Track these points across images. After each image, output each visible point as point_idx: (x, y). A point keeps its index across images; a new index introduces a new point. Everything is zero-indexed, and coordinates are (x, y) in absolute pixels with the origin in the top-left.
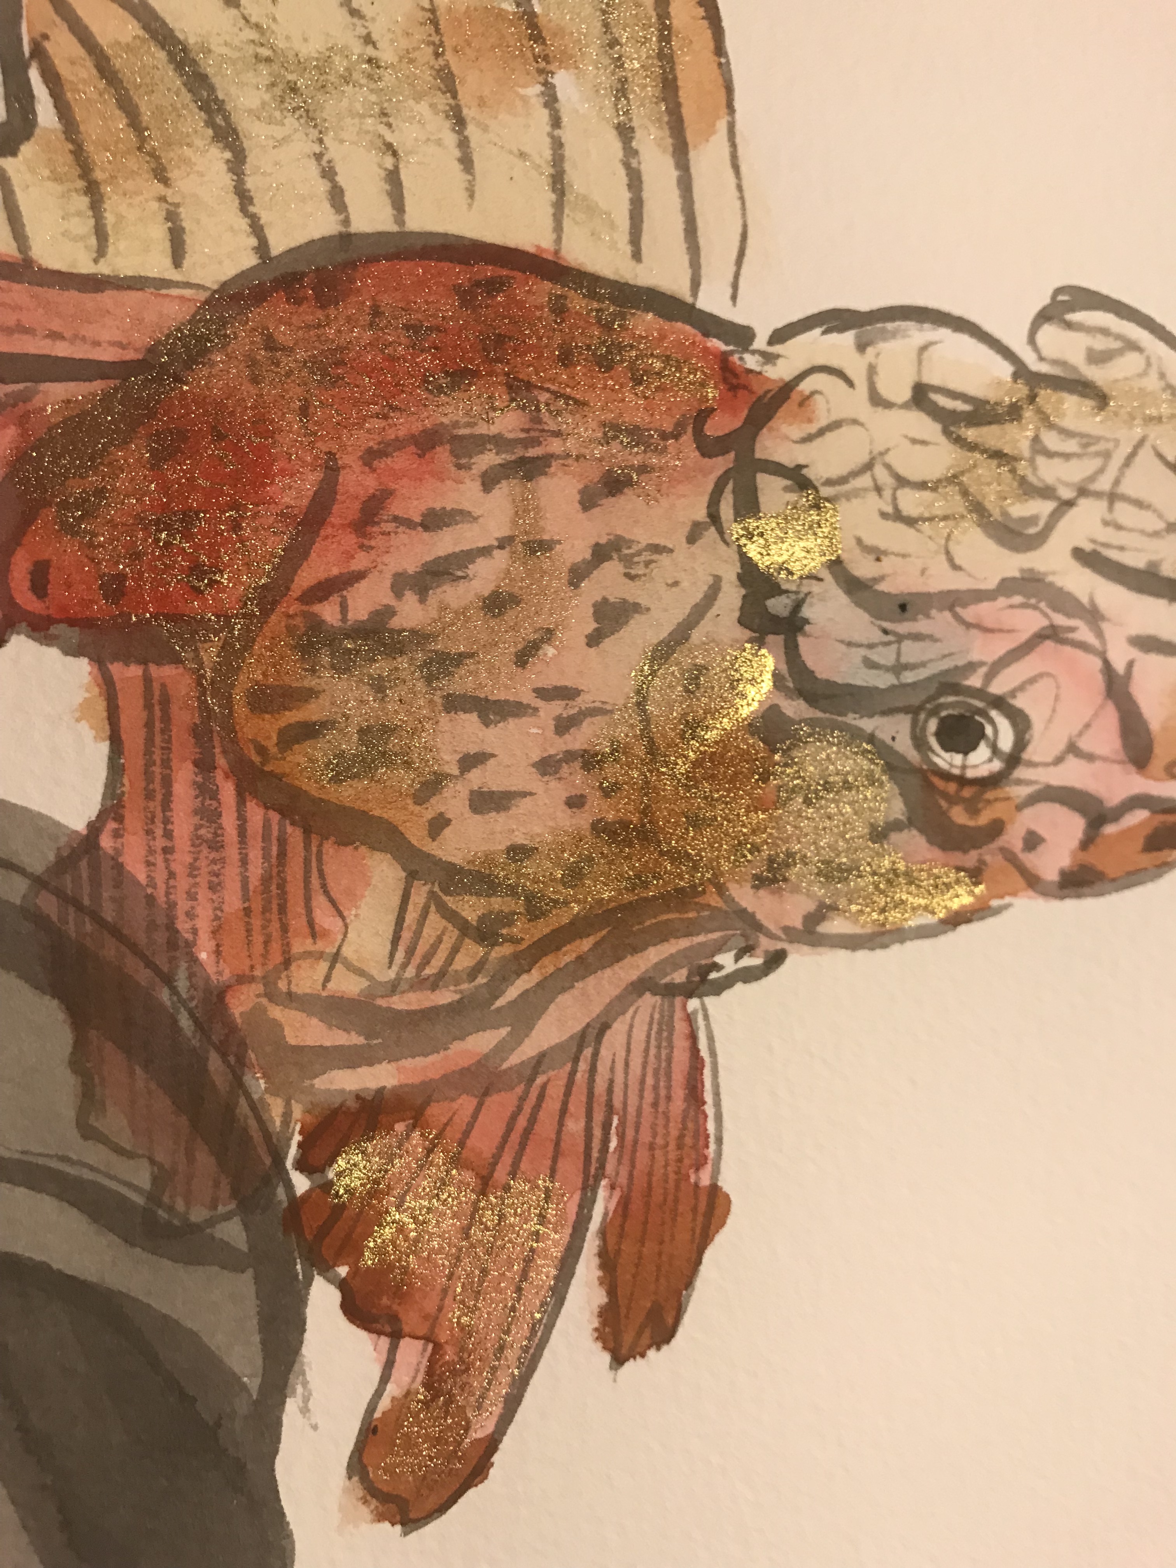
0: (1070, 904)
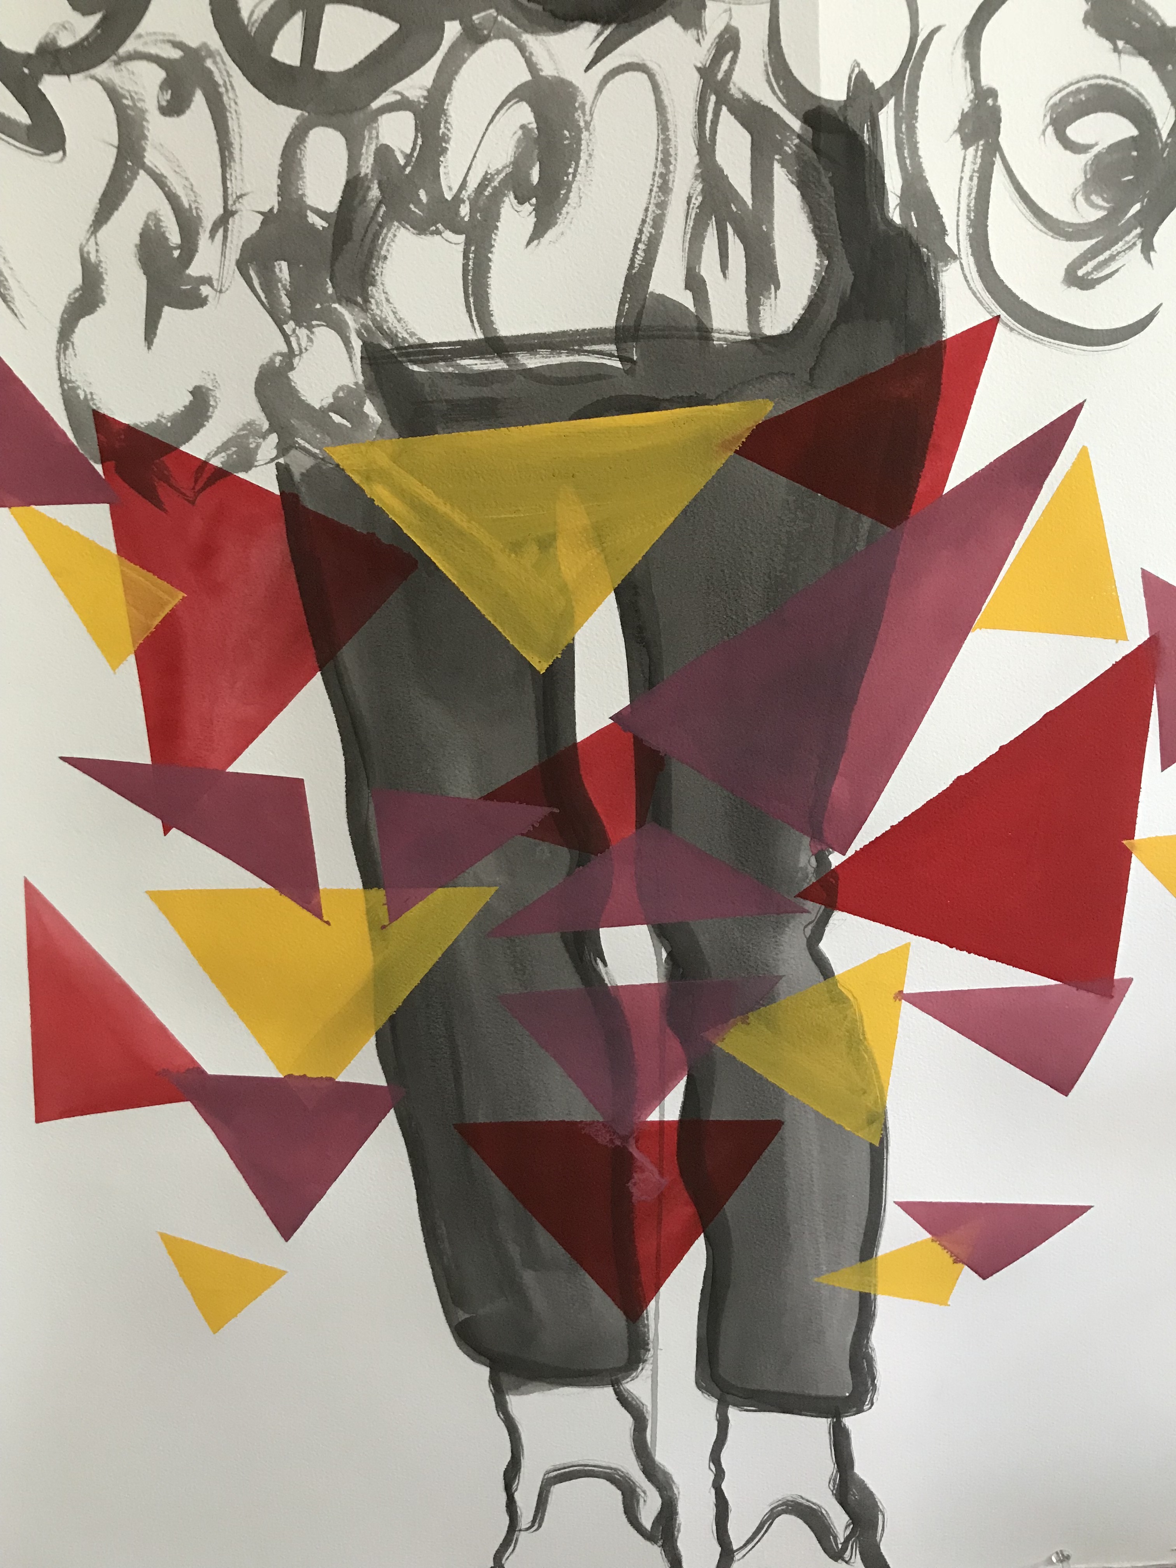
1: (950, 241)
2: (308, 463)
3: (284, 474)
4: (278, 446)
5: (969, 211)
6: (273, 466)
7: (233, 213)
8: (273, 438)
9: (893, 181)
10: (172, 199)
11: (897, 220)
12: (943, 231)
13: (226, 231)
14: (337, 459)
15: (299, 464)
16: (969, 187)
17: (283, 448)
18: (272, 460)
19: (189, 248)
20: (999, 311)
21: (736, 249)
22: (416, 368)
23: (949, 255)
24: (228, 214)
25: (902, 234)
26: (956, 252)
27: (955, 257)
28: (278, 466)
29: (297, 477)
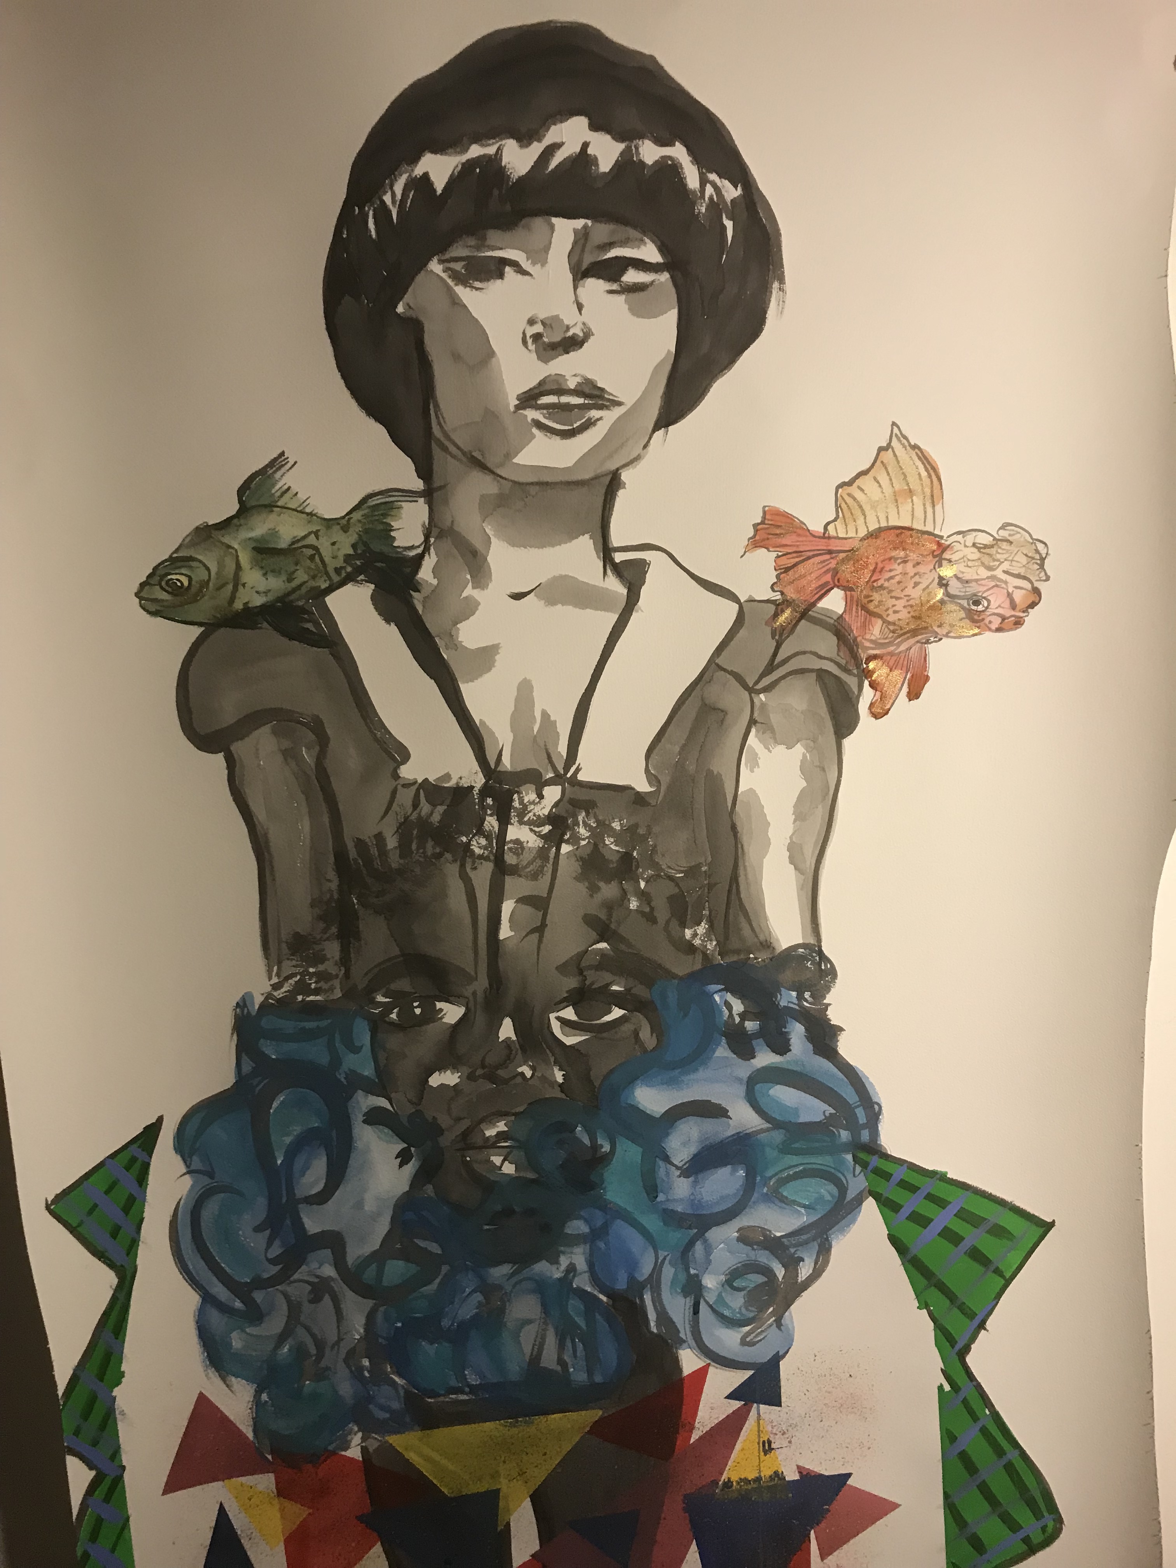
0: (997, 634)
1: (682, 1335)
2: (376, 1445)
3: (364, 1450)
4: (362, 1438)
5: (689, 1321)
6: (359, 1447)
7: (342, 1340)
8: (360, 1435)
9: (652, 1316)
10: (313, 1336)
11: (655, 1331)
12: (678, 1332)
13: (339, 1347)
14: (391, 1442)
15: (372, 1445)
16: (689, 1312)
17: (363, 1439)
18: (359, 1445)
19: (320, 1355)
20: (708, 1361)
21: (580, 1347)
22: (430, 1400)
23: (682, 1342)
24: (340, 1339)
25: (658, 1336)
26: (684, 1338)
27: (684, 1341)
28: (362, 1447)
29: (371, 1450)
